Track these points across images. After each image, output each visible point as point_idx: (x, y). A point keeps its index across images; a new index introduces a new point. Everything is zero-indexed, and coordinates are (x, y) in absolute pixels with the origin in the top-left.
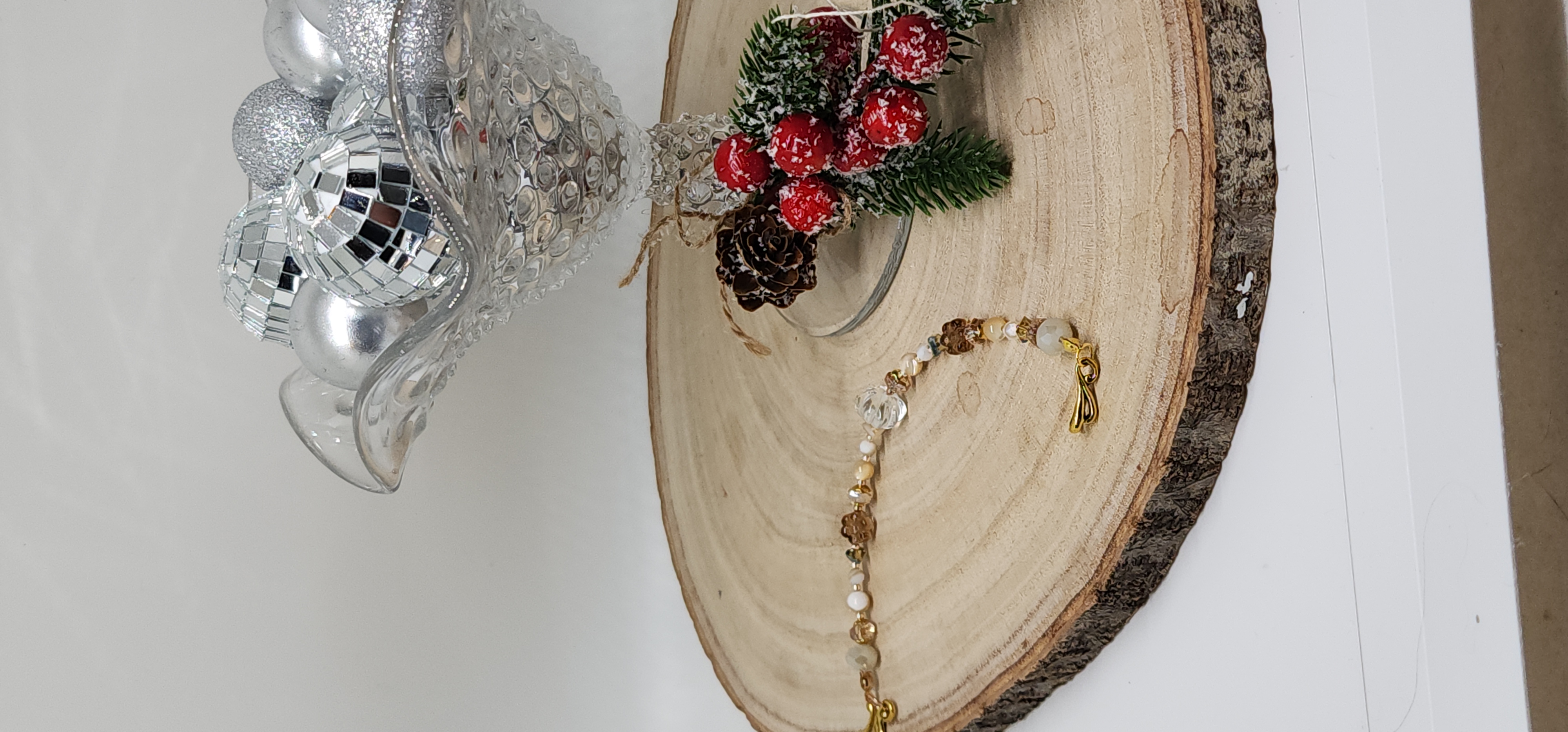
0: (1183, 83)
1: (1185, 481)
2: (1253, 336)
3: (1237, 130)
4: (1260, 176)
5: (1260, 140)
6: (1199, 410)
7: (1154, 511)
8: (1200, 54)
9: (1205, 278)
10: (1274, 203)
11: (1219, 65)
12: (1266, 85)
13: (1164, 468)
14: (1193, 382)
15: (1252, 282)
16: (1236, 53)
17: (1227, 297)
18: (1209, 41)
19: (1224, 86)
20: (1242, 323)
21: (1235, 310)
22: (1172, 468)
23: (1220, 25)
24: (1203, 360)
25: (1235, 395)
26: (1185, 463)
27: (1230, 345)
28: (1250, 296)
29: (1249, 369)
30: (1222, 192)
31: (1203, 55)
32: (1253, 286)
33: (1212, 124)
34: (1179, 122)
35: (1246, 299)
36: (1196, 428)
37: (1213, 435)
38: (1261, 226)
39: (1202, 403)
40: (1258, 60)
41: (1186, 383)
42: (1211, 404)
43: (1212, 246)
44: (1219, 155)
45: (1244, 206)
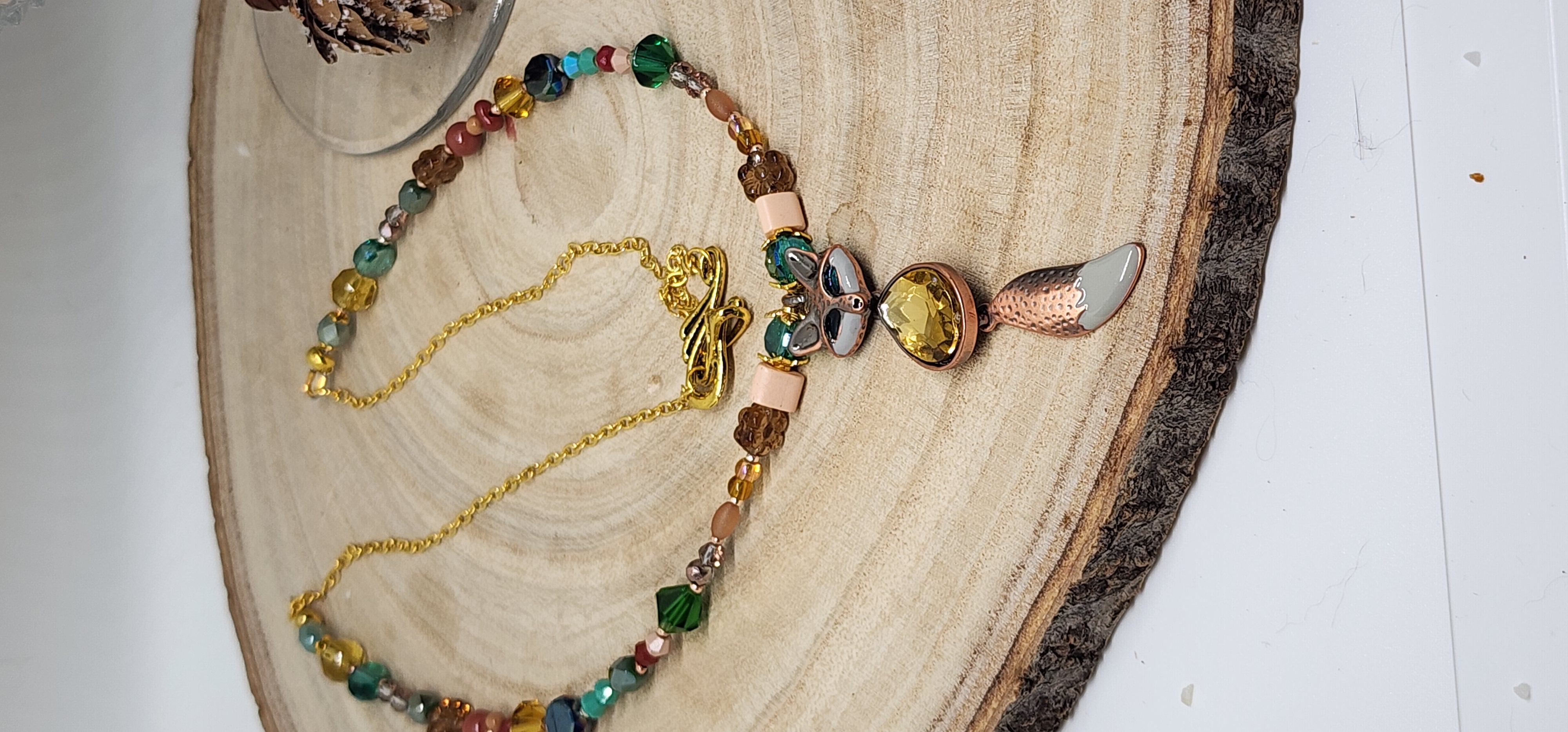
1: (1257, 125)
13: (1229, 96)
26: (1253, 89)
36: (1254, 31)
37: (1276, 49)
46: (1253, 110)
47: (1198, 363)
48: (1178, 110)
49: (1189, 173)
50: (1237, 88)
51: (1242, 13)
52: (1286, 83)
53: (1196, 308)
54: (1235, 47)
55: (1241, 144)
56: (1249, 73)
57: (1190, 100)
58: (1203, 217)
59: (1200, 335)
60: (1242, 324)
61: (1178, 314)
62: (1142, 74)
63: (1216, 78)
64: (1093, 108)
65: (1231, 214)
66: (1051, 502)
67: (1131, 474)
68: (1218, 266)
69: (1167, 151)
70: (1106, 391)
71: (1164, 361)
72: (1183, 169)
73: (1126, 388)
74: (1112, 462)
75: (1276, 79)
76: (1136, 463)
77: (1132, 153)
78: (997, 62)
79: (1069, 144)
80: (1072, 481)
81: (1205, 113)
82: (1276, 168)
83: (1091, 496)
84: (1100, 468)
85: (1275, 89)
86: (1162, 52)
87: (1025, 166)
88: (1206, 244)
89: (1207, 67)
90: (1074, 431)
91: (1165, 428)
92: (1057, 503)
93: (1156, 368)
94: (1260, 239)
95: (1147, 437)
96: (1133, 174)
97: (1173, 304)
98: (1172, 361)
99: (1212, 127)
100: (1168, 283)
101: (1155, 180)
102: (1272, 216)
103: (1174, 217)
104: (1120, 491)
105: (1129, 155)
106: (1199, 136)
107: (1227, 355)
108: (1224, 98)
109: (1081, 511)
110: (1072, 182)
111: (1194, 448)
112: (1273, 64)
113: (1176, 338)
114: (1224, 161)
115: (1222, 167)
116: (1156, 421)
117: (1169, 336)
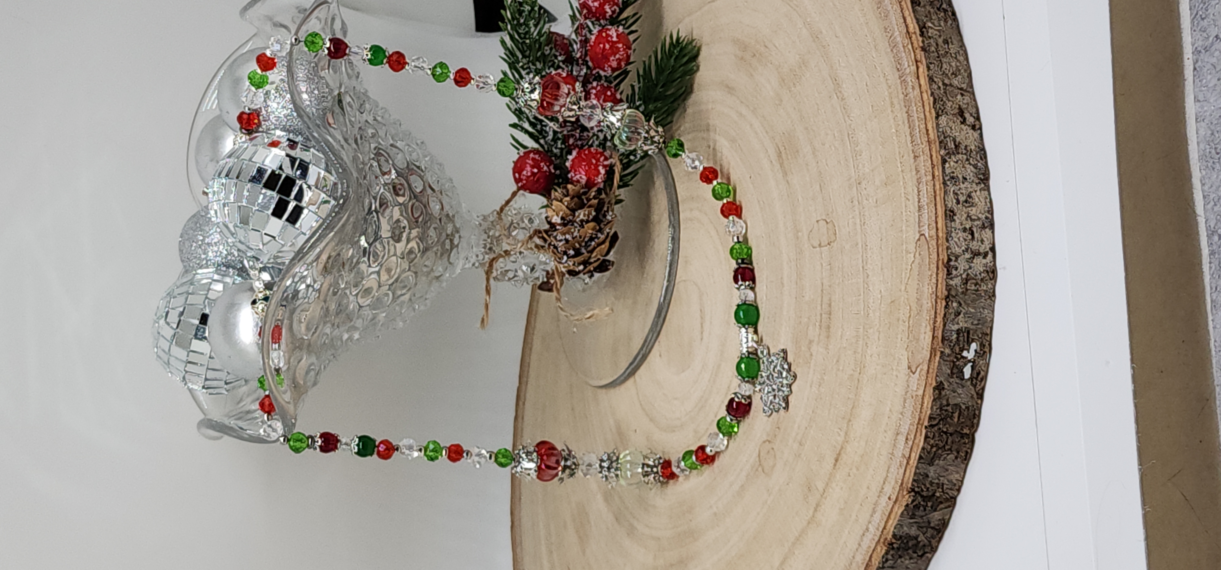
0: (926, 199)
1: (925, 510)
2: (977, 394)
3: (964, 234)
4: (982, 270)
5: (982, 244)
6: (934, 449)
7: (901, 533)
8: (937, 178)
9: (938, 344)
10: (994, 292)
11: (951, 185)
12: (988, 204)
13: (907, 497)
14: (930, 426)
15: (976, 351)
16: (965, 179)
17: (955, 360)
18: (943, 168)
19: (955, 201)
20: (969, 383)
21: (962, 372)
22: (914, 496)
23: (953, 157)
24: (937, 409)
25: (963, 441)
26: (925, 494)
27: (960, 399)
28: (974, 362)
29: (975, 421)
30: (951, 279)
31: (939, 179)
32: (978, 355)
33: (944, 228)
34: (922, 229)
35: (971, 364)
36: (933, 465)
37: (947, 473)
38: (983, 308)
39: (937, 444)
40: (983, 185)
41: (924, 427)
42: (944, 446)
43: (944, 320)
44: (949, 251)
45: (969, 291)
46: (922, 503)
48: (888, 489)
49: (884, 523)
50: (913, 494)
51: (925, 457)
52: (951, 489)
54: (915, 474)
55: (911, 518)
56: (923, 487)
57: (893, 488)
58: (884, 548)
62: (881, 461)
63: (905, 484)
64: (861, 464)
65: (901, 549)
69: (880, 506)
72: (882, 520)
75: (943, 488)
78: (836, 413)
79: (849, 475)
81: (896, 498)
82: (937, 529)
85: (942, 493)
86: (890, 456)
87: (832, 473)
88: (883, 561)
89: (903, 476)
94: (923, 559)
96: (866, 508)
99: (897, 507)
101: (872, 518)
102: (932, 550)
105: (867, 497)
106: (891, 508)
112: (943, 481)
114: (900, 526)
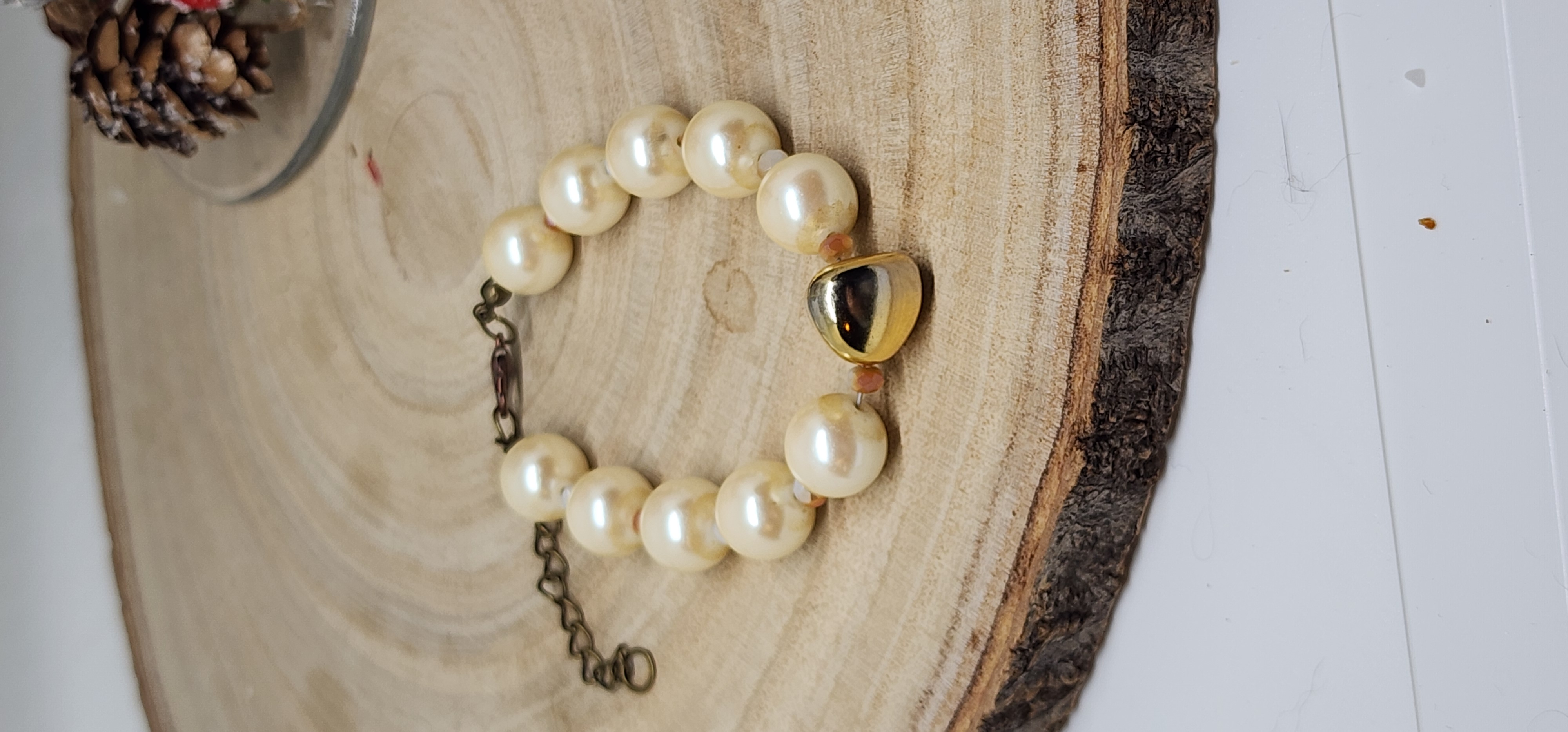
1: (1166, 166)
6: (1151, 13)
7: (1133, 234)
13: (1125, 138)
22: (1138, 134)
26: (1158, 124)
36: (1156, 53)
37: (1185, 70)
46: (1159, 148)
47: (1114, 451)
48: (1070, 153)
49: (1087, 229)
50: (1136, 126)
51: (1137, 34)
52: (1201, 109)
53: (1104, 389)
54: (1130, 77)
55: (1147, 191)
56: (1151, 106)
57: (1083, 141)
58: (1105, 282)
59: (1113, 420)
60: (1167, 400)
61: (1083, 398)
62: (1029, 109)
63: (1111, 115)
64: (978, 150)
65: (1140, 275)
66: (956, 618)
67: (1044, 585)
68: (1130, 336)
69: (1061, 202)
70: (1009, 488)
71: (1070, 453)
72: (1080, 224)
73: (1030, 485)
74: (1020, 571)
75: (1187, 108)
76: (1048, 573)
77: (1023, 204)
78: (871, 94)
79: (954, 193)
80: (978, 595)
81: (1100, 157)
82: (1196, 213)
83: (999, 612)
84: (1007, 578)
85: (1187, 120)
86: (1049, 83)
87: (908, 219)
88: (1111, 313)
89: (1100, 101)
90: (977, 534)
91: (1079, 528)
92: (963, 619)
93: (1062, 461)
94: (1182, 298)
95: (1058, 542)
96: (1026, 229)
97: (1077, 384)
98: (1080, 454)
99: (1110, 173)
100: (1070, 361)
101: (1050, 237)
102: (1195, 269)
103: (1073, 282)
104: (1031, 605)
105: (1020, 206)
106: (1095, 184)
107: (1151, 437)
108: (1120, 138)
109: (989, 629)
110: (959, 239)
111: (1122, 545)
112: (1184, 90)
113: (1082, 426)
114: (1125, 213)
115: (1124, 220)
116: (1068, 523)
117: (1074, 424)
